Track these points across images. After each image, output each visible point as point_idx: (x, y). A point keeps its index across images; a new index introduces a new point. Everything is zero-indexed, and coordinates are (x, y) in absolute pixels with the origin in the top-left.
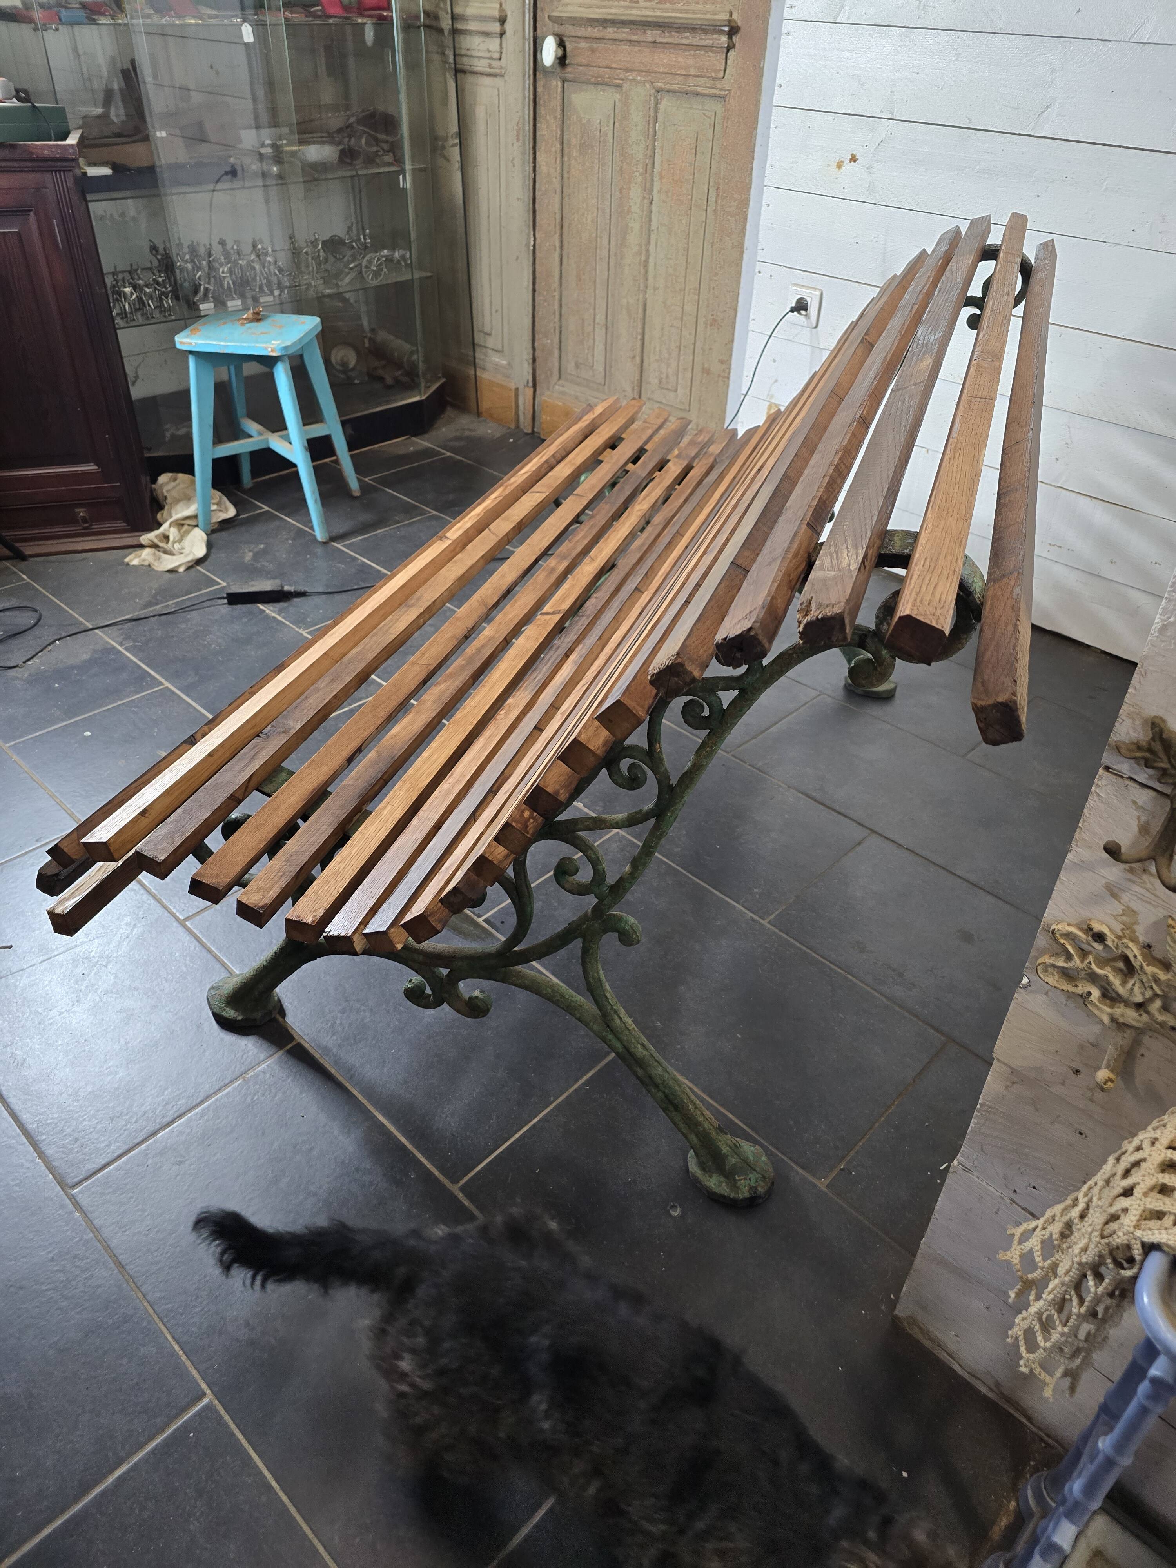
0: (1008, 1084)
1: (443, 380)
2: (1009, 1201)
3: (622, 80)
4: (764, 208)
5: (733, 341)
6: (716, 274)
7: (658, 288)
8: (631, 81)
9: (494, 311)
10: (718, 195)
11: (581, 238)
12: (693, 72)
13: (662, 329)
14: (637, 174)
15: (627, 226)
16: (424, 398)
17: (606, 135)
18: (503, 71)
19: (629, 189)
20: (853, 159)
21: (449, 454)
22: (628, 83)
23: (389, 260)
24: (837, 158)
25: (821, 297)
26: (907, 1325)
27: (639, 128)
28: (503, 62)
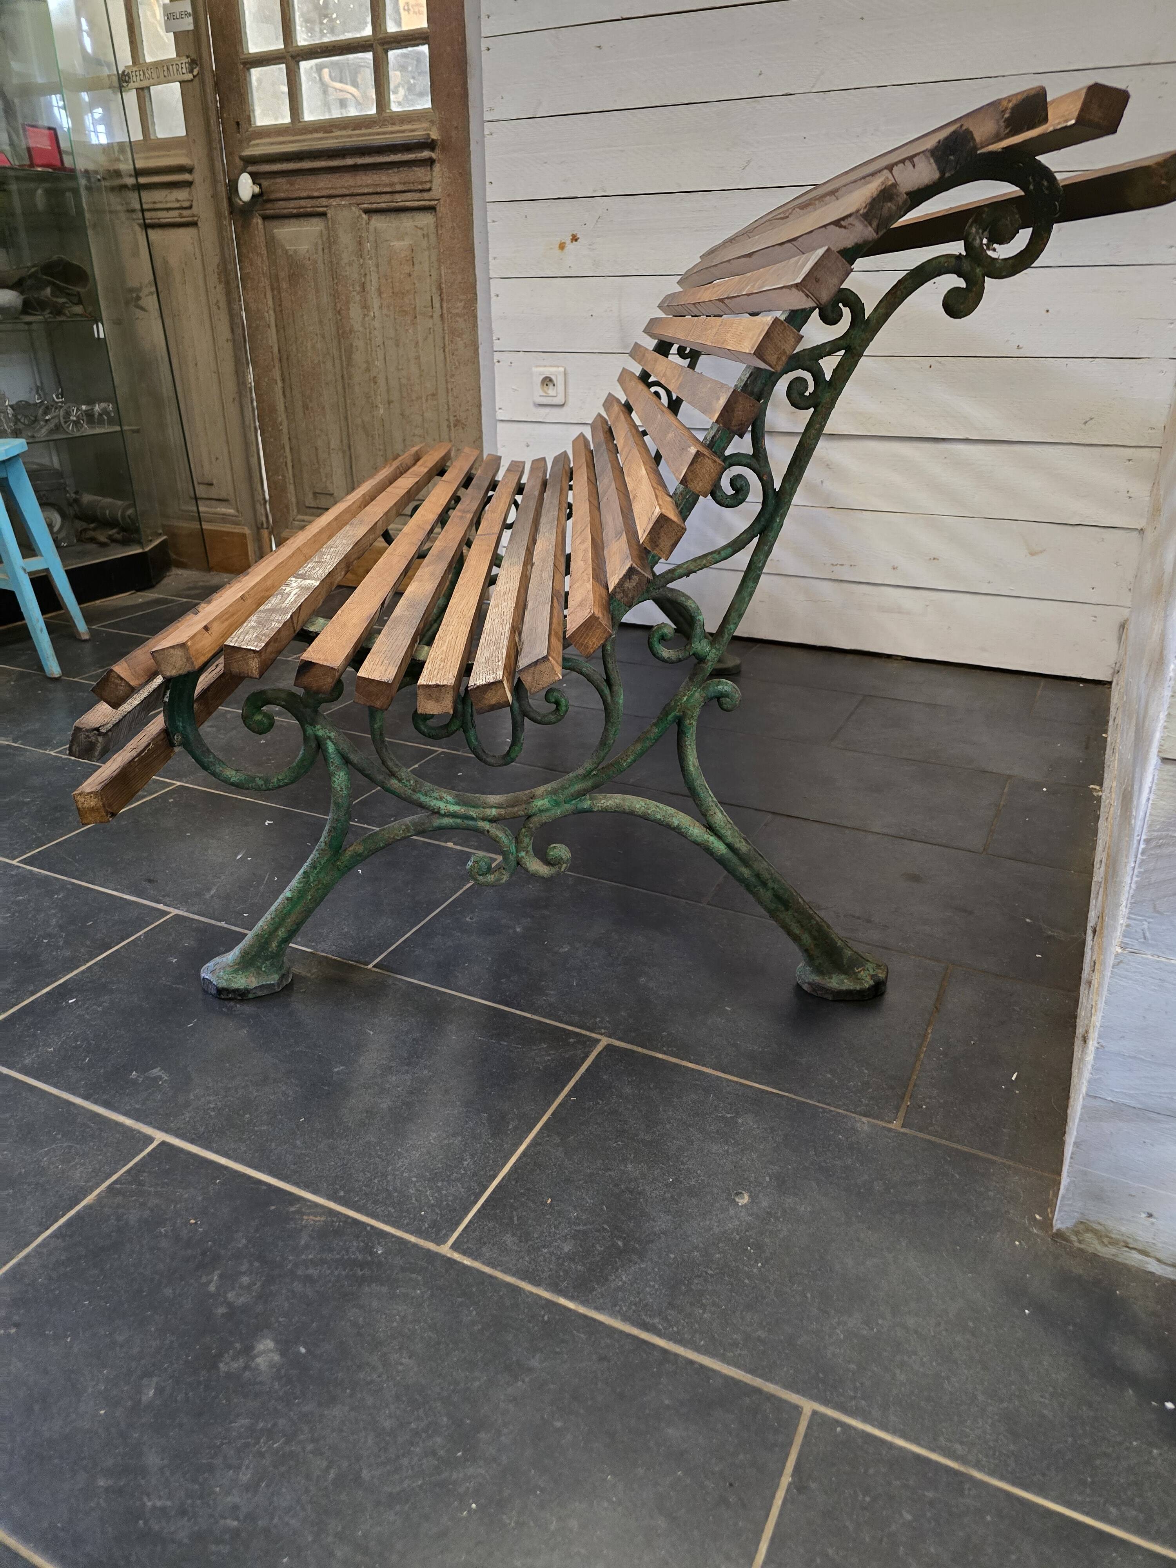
1: (165, 537)
3: (326, 206)
4: (493, 299)
5: (481, 437)
6: (453, 376)
7: (392, 402)
8: (335, 206)
9: (213, 459)
10: (442, 300)
11: (302, 366)
12: (399, 188)
14: (355, 293)
15: (351, 345)
16: (147, 549)
17: (316, 262)
18: (196, 219)
19: (349, 309)
20: (575, 239)
21: (185, 600)
22: (333, 209)
23: (89, 415)
24: (557, 240)
25: (565, 374)
26: (1074, 1238)
27: (350, 249)
28: (195, 210)
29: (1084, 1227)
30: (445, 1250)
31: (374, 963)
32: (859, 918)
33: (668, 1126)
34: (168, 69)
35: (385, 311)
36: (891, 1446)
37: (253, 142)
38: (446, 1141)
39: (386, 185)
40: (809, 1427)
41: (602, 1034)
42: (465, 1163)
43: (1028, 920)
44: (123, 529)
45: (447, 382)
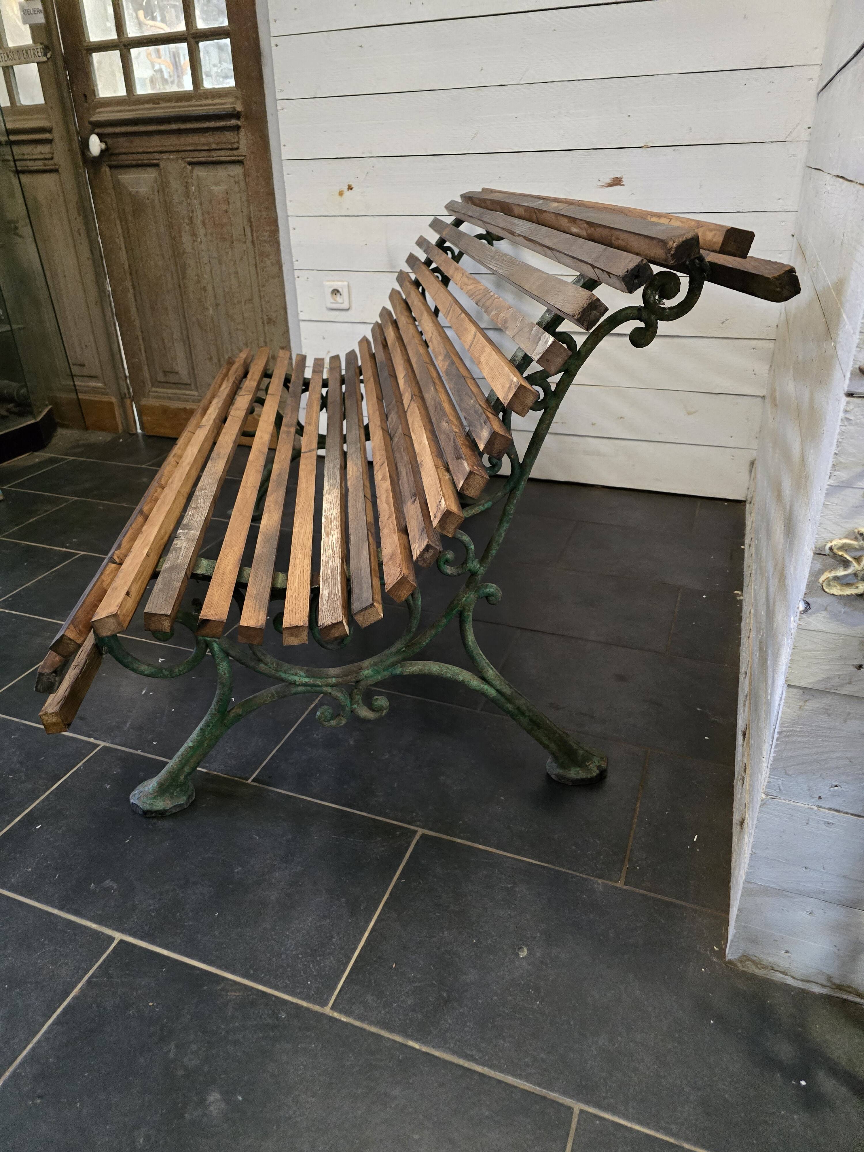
0: (801, 704)
1: (50, 407)
2: (816, 808)
3: (159, 159)
4: (292, 231)
6: (264, 286)
7: (219, 305)
8: (165, 160)
9: (84, 347)
10: (252, 230)
11: (148, 278)
12: (214, 146)
13: (230, 334)
14: (185, 224)
15: (185, 263)
16: (39, 419)
17: (154, 201)
18: (57, 167)
19: (181, 237)
20: (350, 188)
21: (72, 458)
22: (164, 162)
24: (337, 189)
25: (349, 286)
26: (739, 964)
27: (179, 192)
28: (55, 160)
29: (745, 958)
30: (327, 1010)
31: (252, 778)
32: (586, 715)
33: (470, 898)
34: (27, 52)
35: (209, 237)
36: (631, 1130)
37: (98, 110)
38: (319, 924)
39: (204, 145)
40: (578, 1122)
41: (417, 826)
42: (334, 940)
43: (699, 709)
44: (18, 405)
45: (260, 291)
